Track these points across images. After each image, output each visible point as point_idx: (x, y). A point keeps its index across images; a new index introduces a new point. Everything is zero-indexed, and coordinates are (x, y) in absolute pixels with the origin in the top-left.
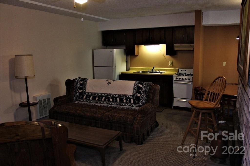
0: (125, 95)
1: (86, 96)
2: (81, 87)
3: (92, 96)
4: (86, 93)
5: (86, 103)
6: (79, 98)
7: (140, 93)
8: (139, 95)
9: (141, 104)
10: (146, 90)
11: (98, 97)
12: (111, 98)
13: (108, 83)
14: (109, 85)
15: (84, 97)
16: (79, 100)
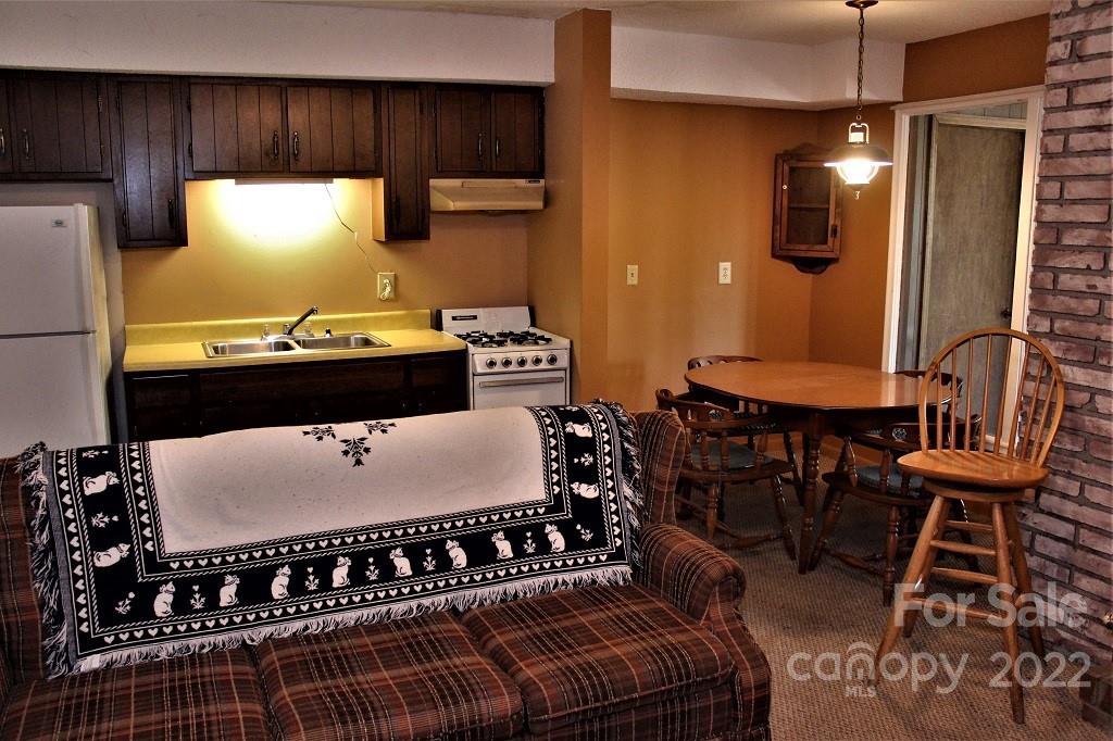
0: (500, 510)
1: (170, 587)
2: (100, 521)
3: (229, 578)
4: (175, 566)
5: (195, 643)
6: (108, 618)
7: (589, 475)
8: (587, 491)
9: (619, 542)
10: (625, 451)
11: (286, 570)
12: (399, 551)
13: (346, 453)
14: (358, 462)
15: (163, 603)
16: (109, 640)
